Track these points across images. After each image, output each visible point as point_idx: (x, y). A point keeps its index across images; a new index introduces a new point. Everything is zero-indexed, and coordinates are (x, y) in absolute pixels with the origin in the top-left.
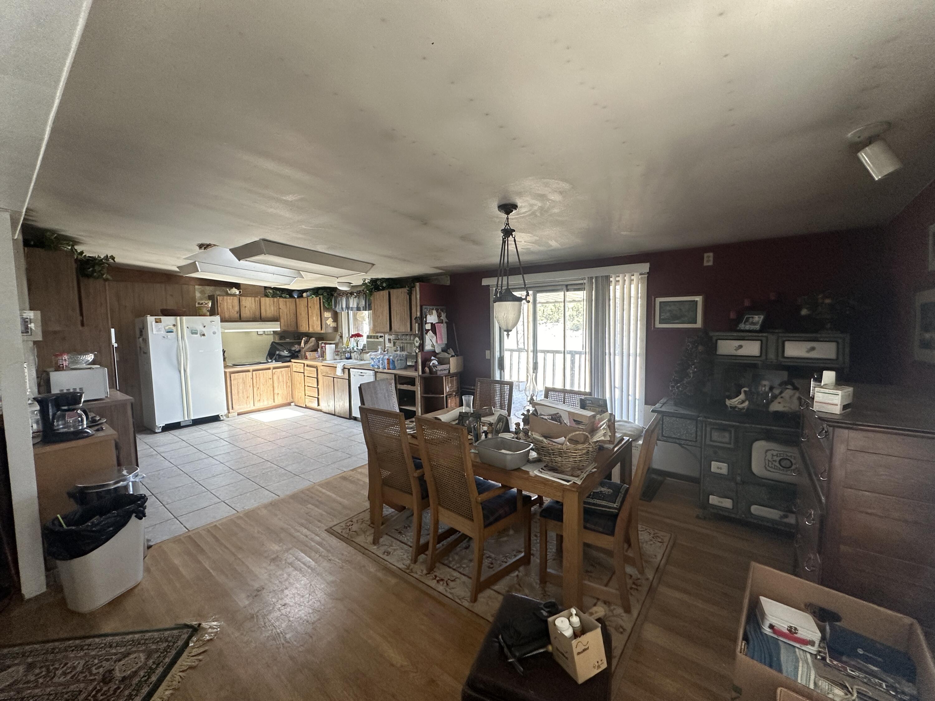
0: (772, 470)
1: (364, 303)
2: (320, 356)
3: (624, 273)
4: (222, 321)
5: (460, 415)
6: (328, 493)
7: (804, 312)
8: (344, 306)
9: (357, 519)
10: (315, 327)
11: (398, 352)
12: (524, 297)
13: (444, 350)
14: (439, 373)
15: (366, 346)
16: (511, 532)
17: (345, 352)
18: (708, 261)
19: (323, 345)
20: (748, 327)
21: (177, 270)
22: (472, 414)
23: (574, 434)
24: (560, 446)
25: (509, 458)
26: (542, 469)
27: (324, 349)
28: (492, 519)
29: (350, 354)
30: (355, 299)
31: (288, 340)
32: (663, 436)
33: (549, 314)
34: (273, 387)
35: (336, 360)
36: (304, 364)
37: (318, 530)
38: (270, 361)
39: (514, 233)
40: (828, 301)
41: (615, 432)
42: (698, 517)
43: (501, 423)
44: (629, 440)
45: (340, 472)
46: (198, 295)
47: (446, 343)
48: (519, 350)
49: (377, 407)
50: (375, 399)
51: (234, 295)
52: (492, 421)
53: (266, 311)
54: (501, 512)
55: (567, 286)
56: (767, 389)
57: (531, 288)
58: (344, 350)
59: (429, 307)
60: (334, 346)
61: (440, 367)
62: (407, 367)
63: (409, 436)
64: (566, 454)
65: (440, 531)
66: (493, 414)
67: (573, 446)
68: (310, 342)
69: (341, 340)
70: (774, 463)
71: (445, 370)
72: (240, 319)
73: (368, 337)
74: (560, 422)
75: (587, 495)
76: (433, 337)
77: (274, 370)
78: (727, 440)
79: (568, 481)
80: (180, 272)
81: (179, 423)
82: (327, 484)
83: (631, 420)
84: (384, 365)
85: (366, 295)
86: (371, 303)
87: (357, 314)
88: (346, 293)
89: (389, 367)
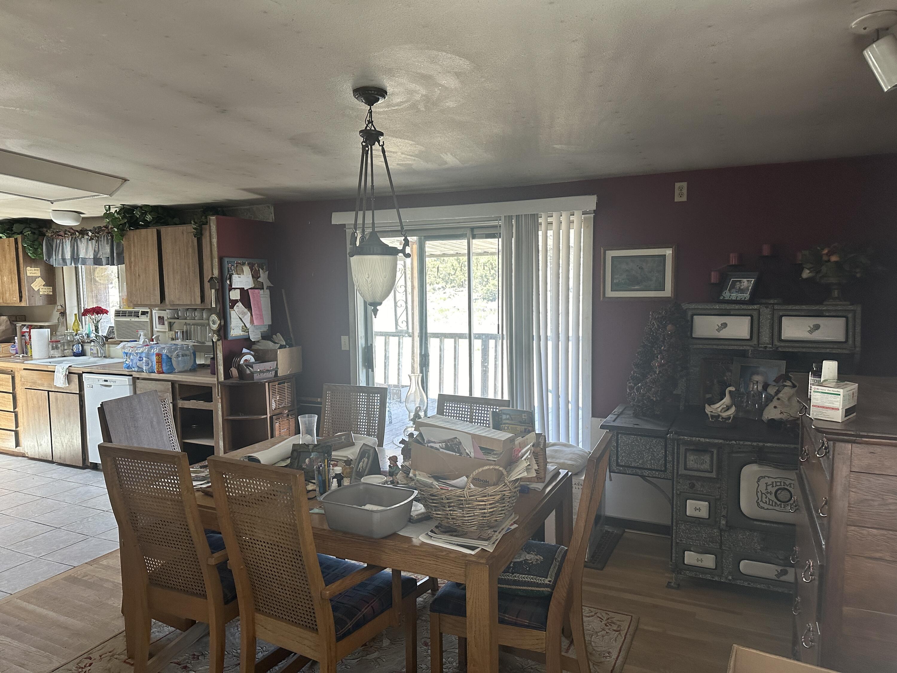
0: (766, 506)
1: (108, 249)
2: (19, 351)
3: (559, 210)
5: (293, 451)
6: (39, 610)
7: (806, 274)
8: (68, 256)
9: (100, 652)
10: (8, 295)
11: (179, 342)
12: (400, 247)
13: (266, 337)
14: (256, 377)
15: (115, 330)
16: (386, 642)
17: (70, 343)
18: (681, 196)
19: (25, 329)
20: (734, 296)
22: (315, 446)
23: (480, 470)
24: (459, 492)
25: (376, 517)
26: (432, 531)
27: (28, 338)
28: (349, 625)
29: (82, 346)
30: (90, 242)
32: (618, 465)
33: (449, 274)
35: (52, 357)
39: (381, 138)
40: (834, 258)
41: (546, 463)
42: (669, 586)
43: (366, 460)
44: (567, 473)
45: (63, 568)
47: (270, 323)
48: (398, 334)
49: (134, 445)
50: (132, 429)
52: (351, 457)
54: (366, 610)
55: (472, 229)
56: (760, 388)
57: (413, 232)
58: (69, 338)
59: (236, 260)
60: (47, 331)
61: (258, 367)
62: (196, 369)
63: (197, 494)
64: (469, 504)
65: (260, 656)
66: (353, 444)
67: (480, 489)
69: (62, 319)
70: (768, 495)
71: (268, 371)
73: (118, 314)
74: (459, 451)
75: (503, 569)
76: (244, 314)
78: (706, 466)
79: (472, 548)
82: (37, 593)
83: (572, 442)
84: (150, 365)
85: (112, 237)
86: (122, 252)
87: (94, 271)
88: (72, 231)
89: (160, 370)
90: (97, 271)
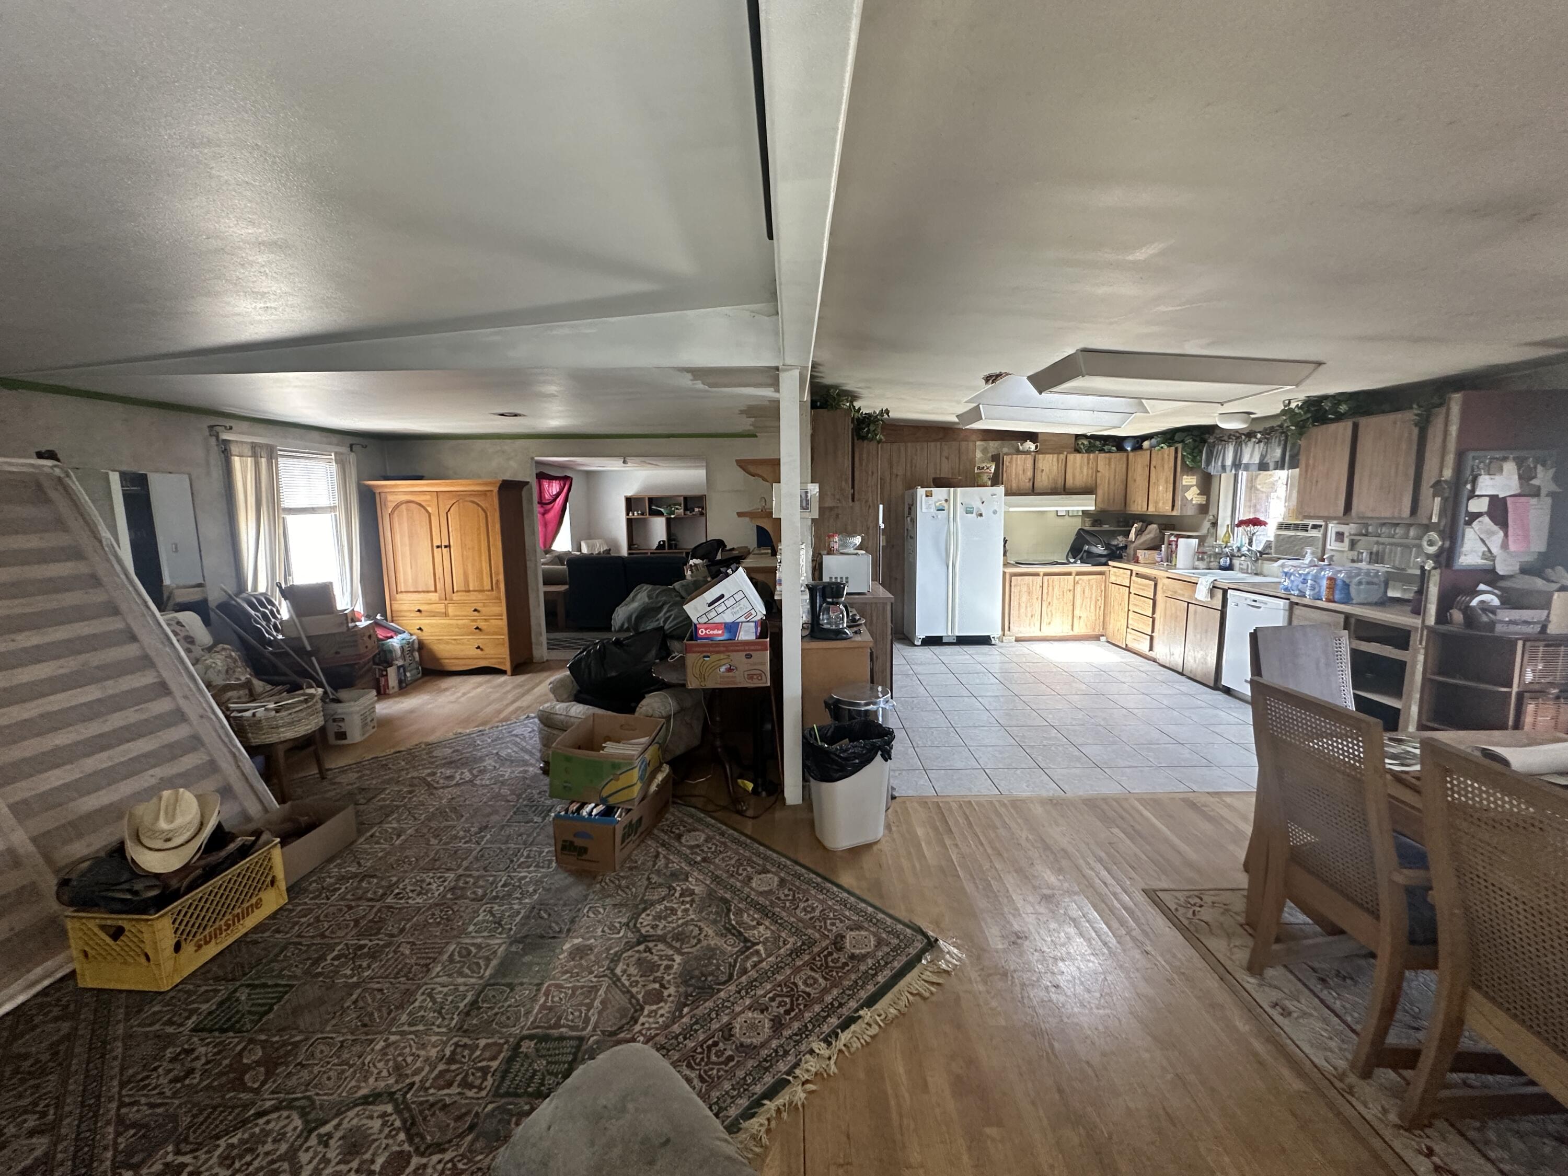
1: (1279, 454)
2: (1165, 559)
4: (1007, 494)
6: (1155, 821)
8: (1229, 462)
10: (1160, 504)
11: (1363, 565)
13: (1530, 570)
15: (1273, 545)
17: (1218, 556)
19: (1173, 538)
21: (956, 420)
27: (1174, 547)
29: (1231, 560)
30: (1257, 446)
31: (1106, 527)
34: (1073, 605)
35: (1196, 569)
36: (1132, 571)
37: (1128, 883)
38: (1072, 560)
46: (979, 455)
47: (1543, 549)
51: (1028, 452)
53: (1074, 478)
58: (1217, 550)
59: (1489, 454)
60: (1195, 541)
61: (1506, 615)
62: (1385, 602)
68: (1146, 532)
69: (1212, 530)
71: (1526, 622)
72: (1033, 491)
73: (1281, 526)
76: (1491, 533)
77: (1077, 578)
80: (958, 424)
81: (941, 637)
82: (1155, 803)
84: (1317, 590)
85: (1287, 437)
86: (1298, 454)
87: (1257, 476)
88: (1237, 435)
89: (1331, 597)
90: (1260, 477)
